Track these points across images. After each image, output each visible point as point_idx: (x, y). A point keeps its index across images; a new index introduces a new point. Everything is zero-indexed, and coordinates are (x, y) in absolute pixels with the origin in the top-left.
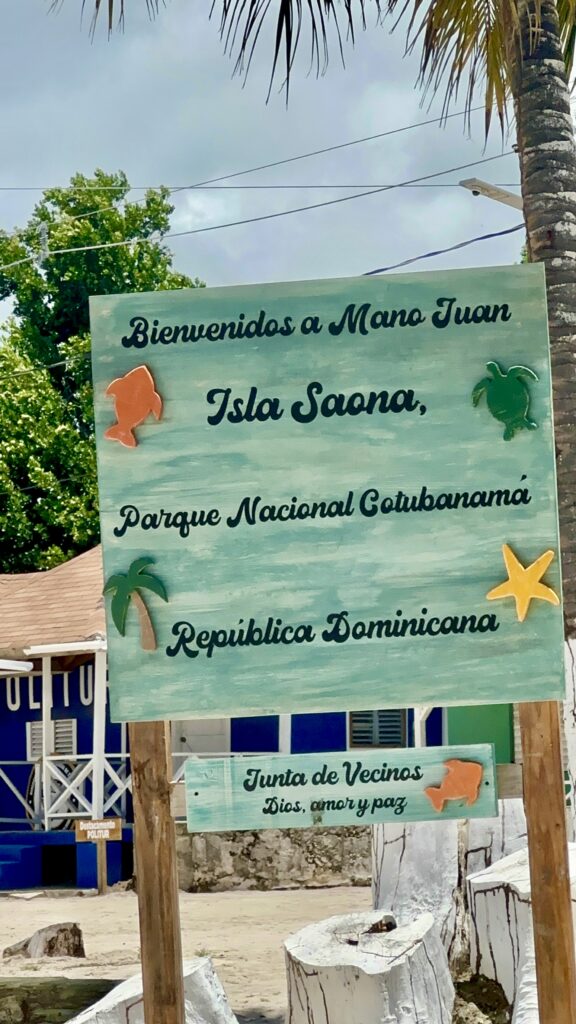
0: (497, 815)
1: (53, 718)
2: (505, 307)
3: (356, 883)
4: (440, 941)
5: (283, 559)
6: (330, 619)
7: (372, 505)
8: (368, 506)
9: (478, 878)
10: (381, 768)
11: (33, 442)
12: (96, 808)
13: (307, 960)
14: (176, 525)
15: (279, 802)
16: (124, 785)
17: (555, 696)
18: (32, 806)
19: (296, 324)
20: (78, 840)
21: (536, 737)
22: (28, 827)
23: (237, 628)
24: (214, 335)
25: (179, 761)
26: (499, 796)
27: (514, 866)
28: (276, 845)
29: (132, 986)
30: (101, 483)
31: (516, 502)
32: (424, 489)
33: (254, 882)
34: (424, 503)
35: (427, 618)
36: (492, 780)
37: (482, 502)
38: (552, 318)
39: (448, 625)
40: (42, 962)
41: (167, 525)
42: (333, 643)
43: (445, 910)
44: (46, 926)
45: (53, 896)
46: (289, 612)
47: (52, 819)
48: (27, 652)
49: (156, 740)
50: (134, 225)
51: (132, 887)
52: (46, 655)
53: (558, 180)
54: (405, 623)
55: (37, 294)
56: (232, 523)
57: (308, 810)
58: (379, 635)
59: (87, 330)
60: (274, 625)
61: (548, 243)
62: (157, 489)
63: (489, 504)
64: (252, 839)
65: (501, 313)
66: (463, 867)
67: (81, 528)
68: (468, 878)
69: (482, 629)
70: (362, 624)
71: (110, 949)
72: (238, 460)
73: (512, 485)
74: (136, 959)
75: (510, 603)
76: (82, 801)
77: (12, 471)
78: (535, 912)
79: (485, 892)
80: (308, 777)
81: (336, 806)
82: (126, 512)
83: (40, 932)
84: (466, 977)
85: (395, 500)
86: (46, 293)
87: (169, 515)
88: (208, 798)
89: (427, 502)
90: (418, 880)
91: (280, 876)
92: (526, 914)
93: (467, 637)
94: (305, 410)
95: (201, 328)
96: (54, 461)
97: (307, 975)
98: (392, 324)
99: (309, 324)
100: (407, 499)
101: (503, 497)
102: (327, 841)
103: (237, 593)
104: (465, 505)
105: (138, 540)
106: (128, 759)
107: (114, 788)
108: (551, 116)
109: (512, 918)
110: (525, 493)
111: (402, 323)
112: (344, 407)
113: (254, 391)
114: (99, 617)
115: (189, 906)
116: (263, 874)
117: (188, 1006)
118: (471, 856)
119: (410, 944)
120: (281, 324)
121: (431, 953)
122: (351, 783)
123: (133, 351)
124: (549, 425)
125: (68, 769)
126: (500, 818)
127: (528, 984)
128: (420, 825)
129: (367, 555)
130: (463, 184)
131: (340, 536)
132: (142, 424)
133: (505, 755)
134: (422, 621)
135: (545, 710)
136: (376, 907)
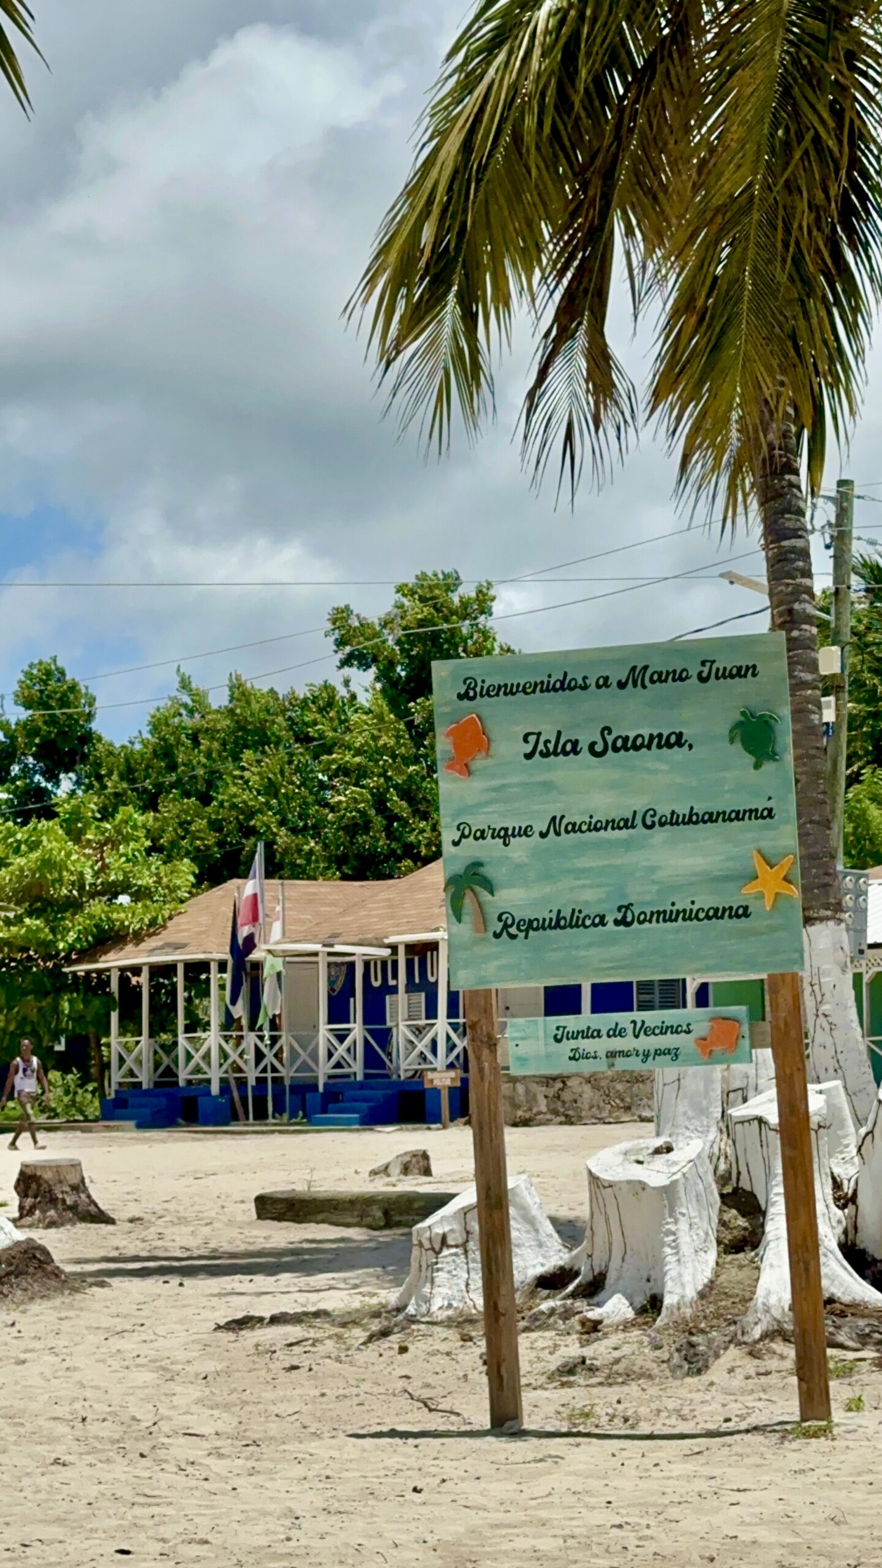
0: (751, 1061)
1: (407, 991)
2: (754, 667)
3: (643, 1120)
4: (708, 1161)
5: (582, 863)
6: (619, 909)
7: (651, 821)
8: (649, 822)
9: (738, 1112)
10: (660, 1025)
11: (390, 779)
12: (441, 1060)
13: (604, 1176)
14: (500, 837)
15: (581, 1051)
16: (461, 1044)
17: (796, 969)
18: (391, 1060)
19: (591, 682)
20: (427, 1086)
21: (781, 1000)
22: (387, 1076)
23: (548, 917)
24: (529, 690)
25: (504, 1026)
26: (753, 1046)
27: (765, 1103)
28: (580, 1090)
29: (468, 1196)
30: (442, 811)
31: (764, 818)
32: (692, 808)
33: (563, 1119)
34: (692, 819)
35: (695, 908)
36: (747, 1035)
37: (737, 818)
38: (791, 676)
39: (711, 913)
40: (399, 1180)
41: (493, 837)
42: (622, 928)
43: (711, 1137)
44: (402, 1152)
45: (408, 1130)
46: (586, 902)
47: (406, 1071)
48: (386, 941)
49: (486, 1002)
50: (465, 611)
51: (468, 1123)
52: (401, 943)
53: (796, 569)
54: (678, 912)
55: (392, 664)
56: (543, 835)
57: (604, 1057)
58: (658, 921)
59: (430, 691)
60: (576, 914)
61: (788, 619)
62: (486, 810)
63: (743, 819)
64: (561, 1085)
65: (751, 671)
66: (726, 1103)
67: (428, 846)
68: (729, 1112)
69: (738, 916)
70: (644, 913)
71: (453, 1170)
72: (547, 786)
73: (761, 804)
74: (472, 1177)
75: (760, 896)
76: (430, 1056)
77: (375, 801)
78: (782, 1139)
79: (742, 1123)
80: (604, 1032)
81: (626, 1054)
82: (462, 827)
83: (397, 1157)
84: (728, 1189)
85: (669, 816)
86: (399, 663)
87: (494, 830)
88: (525, 1048)
89: (694, 818)
90: (690, 1113)
91: (583, 1114)
92: (775, 1140)
93: (726, 923)
94: (599, 748)
95: (518, 685)
96: (406, 794)
97: (605, 1187)
98: (666, 681)
99: (601, 682)
100: (678, 816)
101: (753, 813)
102: (619, 1087)
103: (548, 889)
104: (724, 820)
105: (471, 849)
106: (464, 1024)
107: (454, 1046)
108: (790, 519)
109: (764, 1143)
110: (770, 811)
111: (674, 680)
112: (629, 744)
113: (559, 733)
114: (441, 912)
115: (513, 1137)
116: (571, 1113)
117: (512, 1211)
118: (732, 1095)
119: (684, 1164)
120: (580, 682)
121: (701, 1170)
122: (637, 1037)
123: (466, 702)
124: (789, 757)
125: (419, 1031)
126: (753, 1065)
127: (777, 1194)
128: (691, 1070)
129: (649, 860)
130: (722, 575)
131: (627, 845)
132: (473, 759)
133: (757, 1015)
134: (691, 910)
135: (788, 980)
136: (658, 1134)
